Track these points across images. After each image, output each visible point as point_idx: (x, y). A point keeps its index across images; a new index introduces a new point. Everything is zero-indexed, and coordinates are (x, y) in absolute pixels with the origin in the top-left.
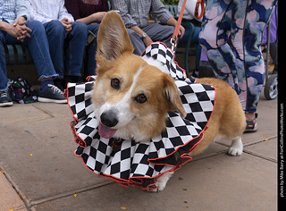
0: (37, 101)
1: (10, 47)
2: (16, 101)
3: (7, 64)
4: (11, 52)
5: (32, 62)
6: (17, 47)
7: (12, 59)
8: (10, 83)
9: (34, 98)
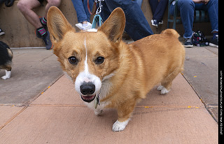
0: (208, 45)
1: (197, 12)
2: (195, 44)
3: (194, 22)
4: (198, 15)
5: (209, 21)
6: (202, 11)
7: (197, 19)
8: (193, 33)
9: (207, 43)
